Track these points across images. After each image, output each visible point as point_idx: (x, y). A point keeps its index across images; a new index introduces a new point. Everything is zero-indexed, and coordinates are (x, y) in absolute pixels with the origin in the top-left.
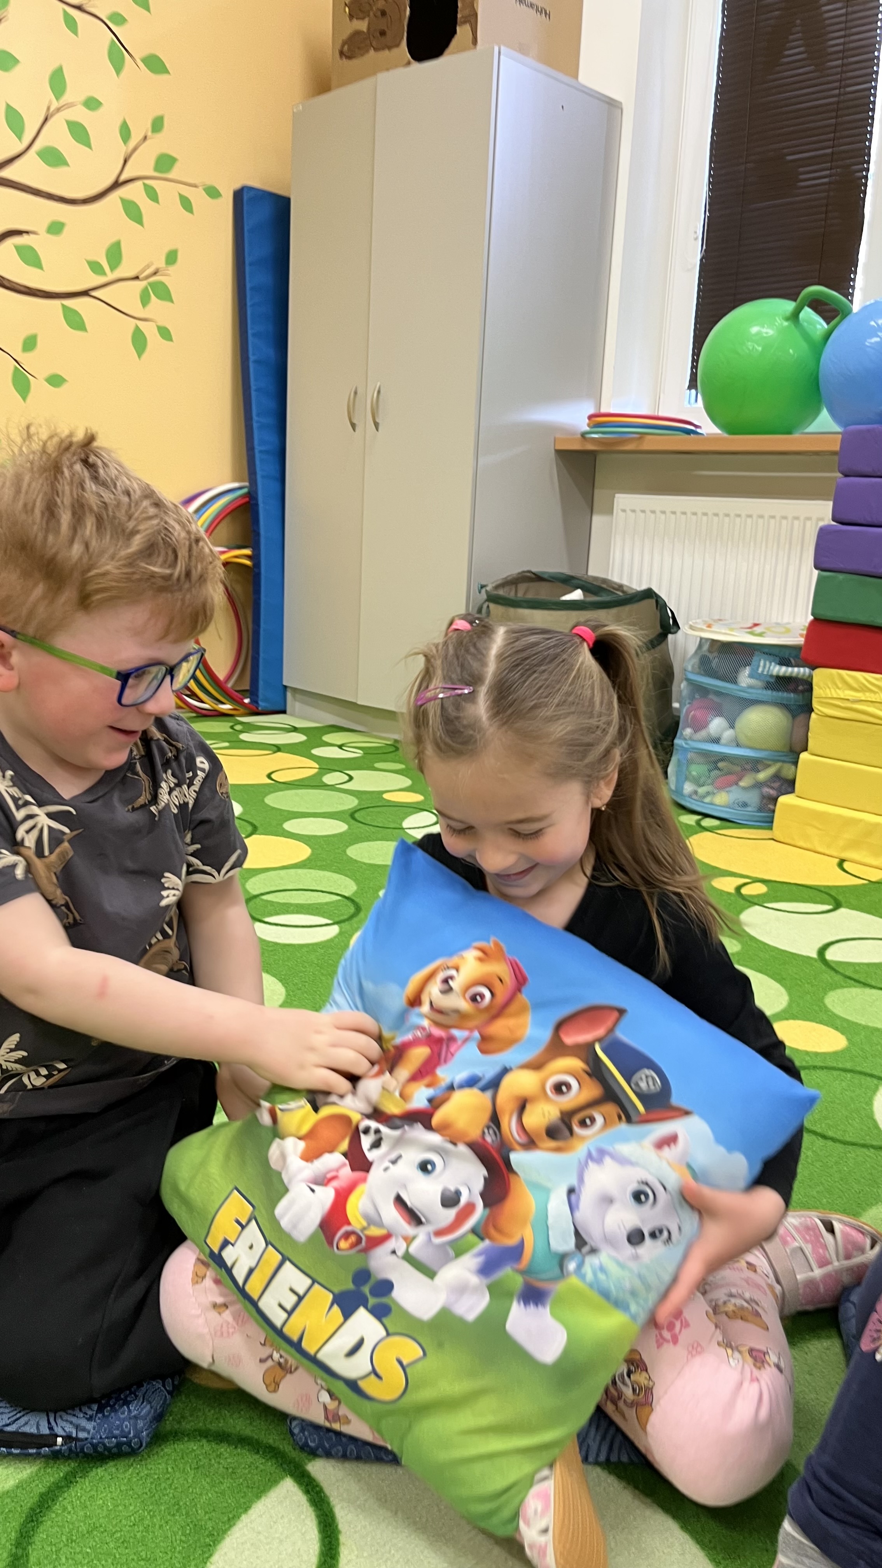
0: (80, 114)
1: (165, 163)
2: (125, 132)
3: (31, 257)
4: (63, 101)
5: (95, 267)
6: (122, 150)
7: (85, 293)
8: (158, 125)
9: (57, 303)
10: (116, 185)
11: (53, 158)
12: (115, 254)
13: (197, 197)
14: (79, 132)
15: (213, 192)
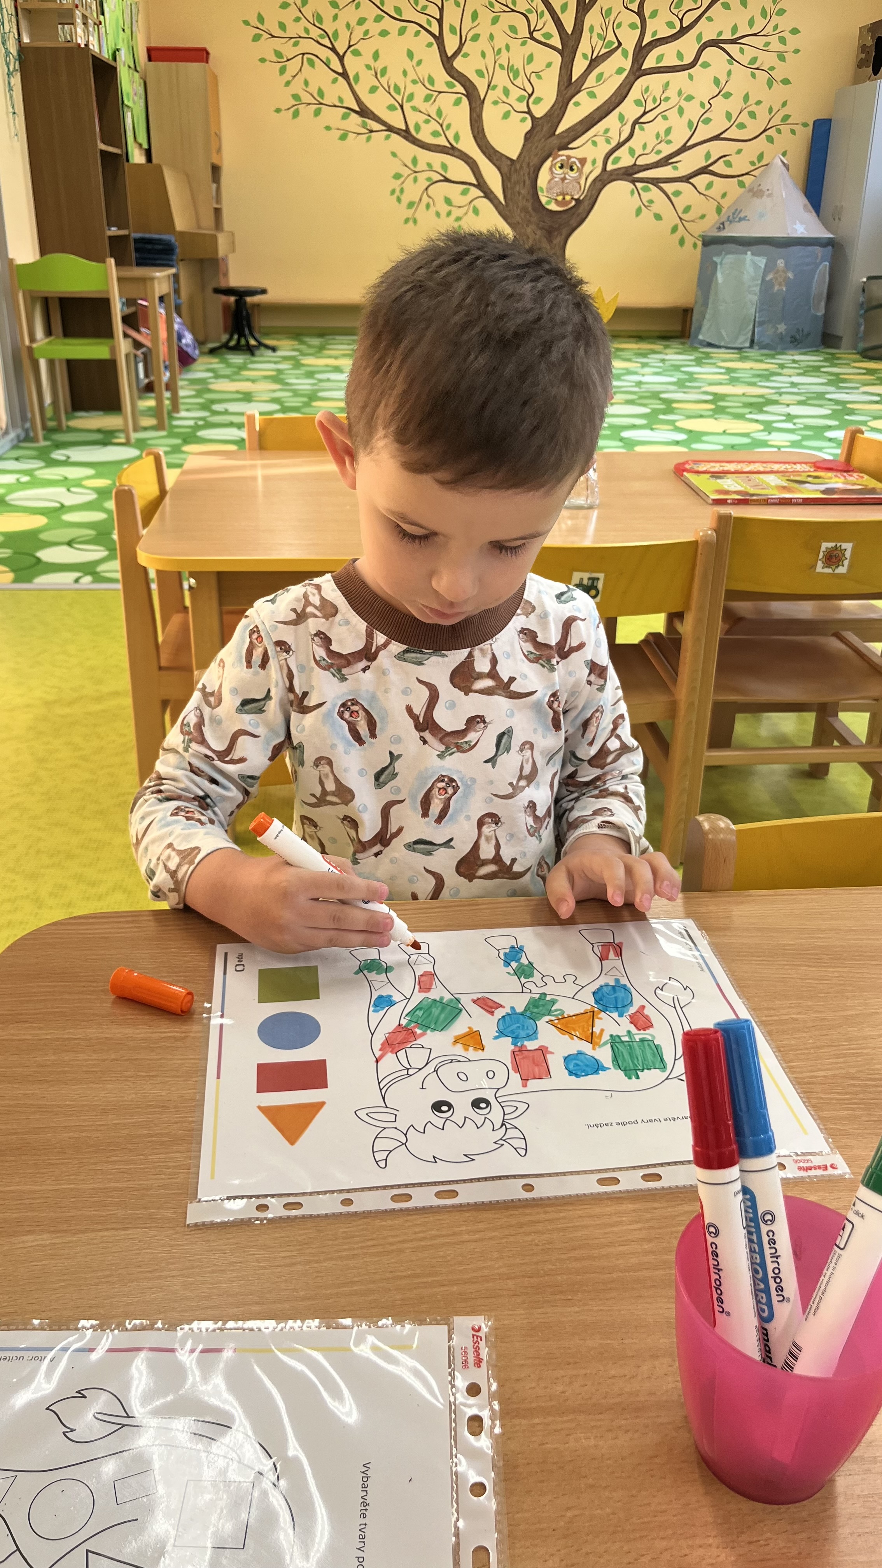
0: (753, 108)
1: (786, 118)
2: (771, 110)
3: (729, 164)
4: (748, 104)
5: (752, 163)
6: (769, 117)
7: (747, 174)
8: (784, 104)
9: (736, 179)
10: (765, 131)
11: (742, 126)
12: (761, 157)
13: (798, 129)
14: (752, 115)
15: (805, 125)
